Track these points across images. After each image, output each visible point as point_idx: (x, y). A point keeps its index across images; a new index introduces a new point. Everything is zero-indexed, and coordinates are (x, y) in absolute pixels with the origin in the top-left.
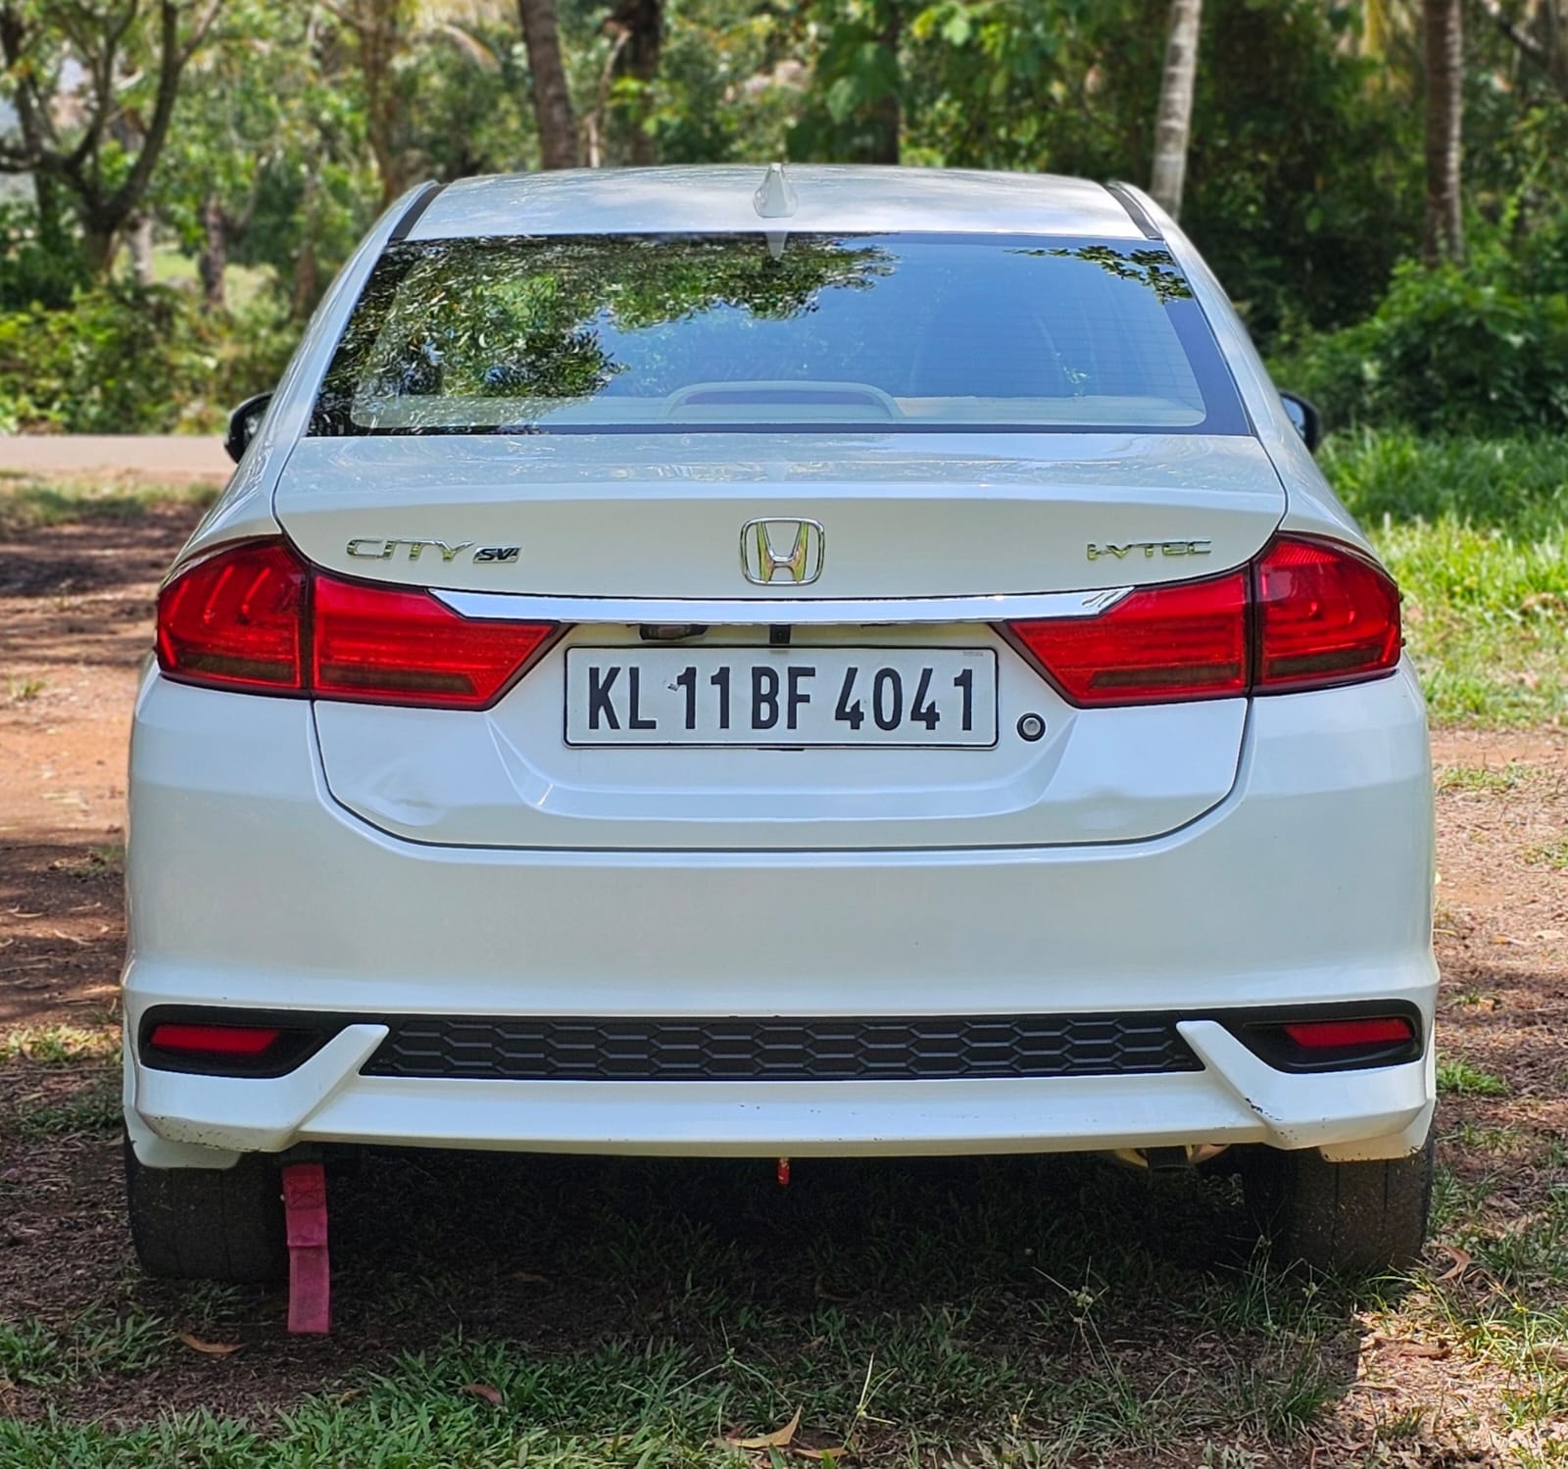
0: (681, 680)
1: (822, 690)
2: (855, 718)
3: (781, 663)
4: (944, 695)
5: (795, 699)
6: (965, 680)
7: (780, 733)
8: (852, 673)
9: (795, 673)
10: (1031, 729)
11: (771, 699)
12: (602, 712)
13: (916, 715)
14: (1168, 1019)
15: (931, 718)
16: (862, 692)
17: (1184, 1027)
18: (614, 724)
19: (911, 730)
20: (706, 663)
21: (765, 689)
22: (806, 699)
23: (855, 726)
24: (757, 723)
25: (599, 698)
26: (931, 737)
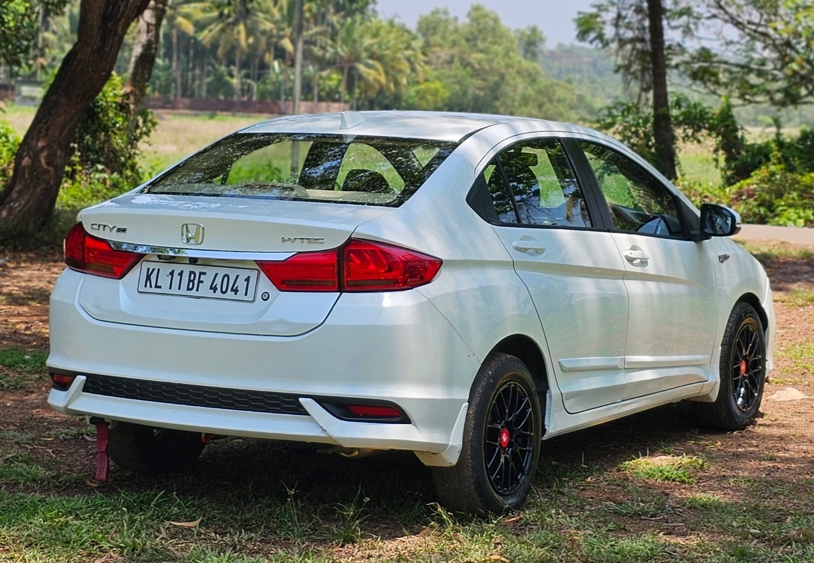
0: (170, 274)
1: (207, 280)
2: (215, 289)
3: (197, 269)
4: (241, 284)
5: (200, 282)
6: (248, 280)
7: (193, 292)
8: (216, 275)
9: (201, 273)
10: (266, 297)
11: (193, 281)
12: (148, 283)
13: (232, 290)
14: (296, 397)
15: (236, 291)
16: (218, 281)
17: (301, 400)
18: (151, 286)
19: (230, 294)
20: (177, 268)
21: (192, 278)
22: (202, 282)
23: (214, 292)
24: (188, 289)
25: (148, 278)
26: (236, 297)
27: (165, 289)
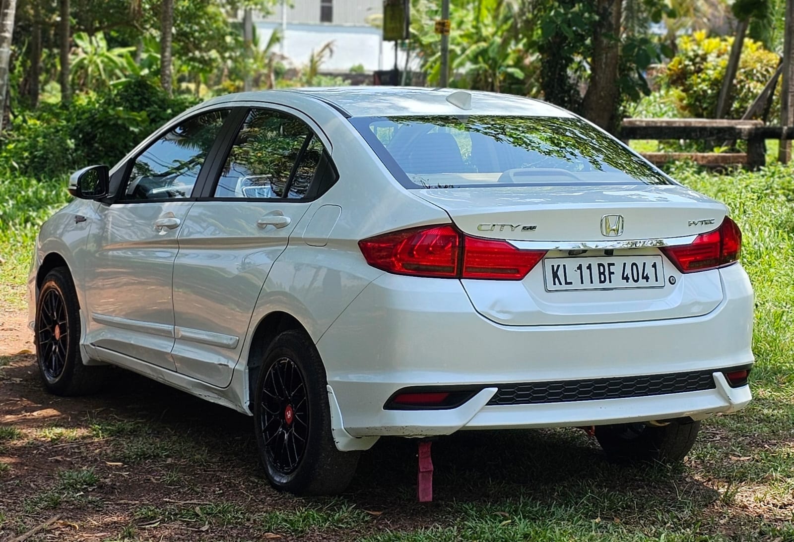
2: (627, 279)
5: (611, 273)
7: (607, 285)
11: (603, 273)
12: (556, 280)
13: (643, 278)
16: (628, 271)
18: (561, 284)
21: (602, 271)
22: (613, 273)
23: (627, 282)
24: (601, 282)
27: (577, 284)
